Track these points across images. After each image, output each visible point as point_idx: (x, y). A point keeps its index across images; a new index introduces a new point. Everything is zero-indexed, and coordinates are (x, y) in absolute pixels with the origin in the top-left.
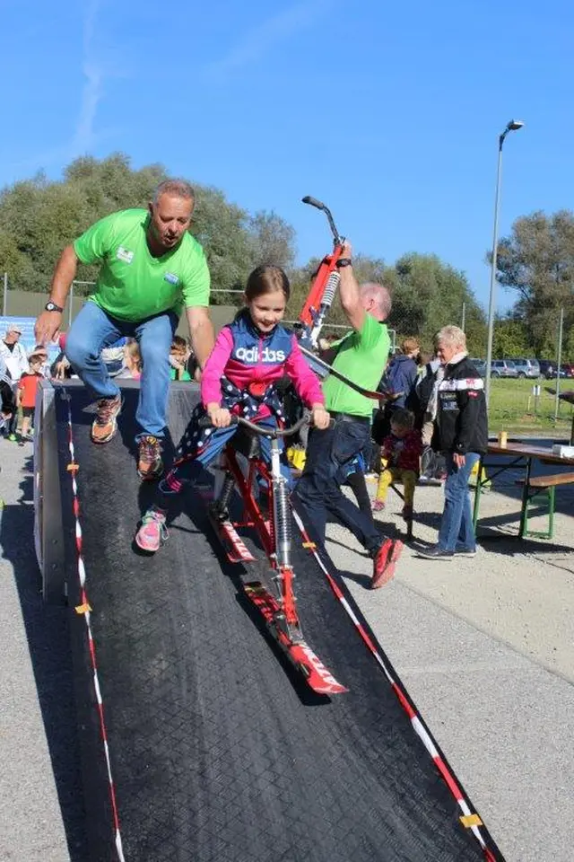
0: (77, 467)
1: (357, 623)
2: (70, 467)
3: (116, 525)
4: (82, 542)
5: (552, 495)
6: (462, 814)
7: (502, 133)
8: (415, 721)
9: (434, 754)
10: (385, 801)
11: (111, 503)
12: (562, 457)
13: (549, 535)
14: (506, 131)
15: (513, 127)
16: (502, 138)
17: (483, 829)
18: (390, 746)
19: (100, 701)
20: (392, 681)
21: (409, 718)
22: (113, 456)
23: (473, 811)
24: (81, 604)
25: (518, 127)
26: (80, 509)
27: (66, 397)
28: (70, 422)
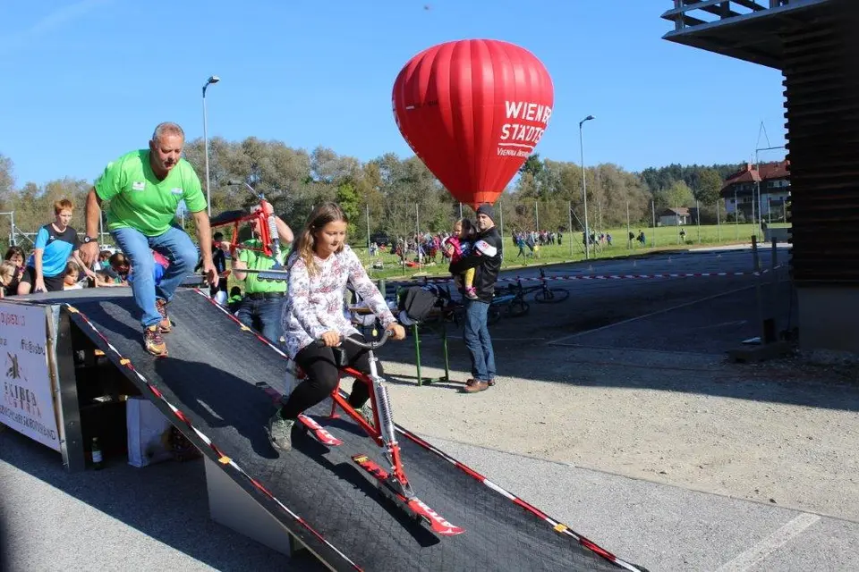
0: (127, 361)
2: (123, 362)
6: (553, 526)
7: (204, 85)
8: (486, 482)
9: (513, 498)
10: (510, 531)
14: (207, 84)
15: (212, 81)
17: (569, 529)
18: (485, 499)
19: (297, 518)
20: (454, 462)
21: (482, 482)
23: (558, 523)
24: (220, 457)
25: (216, 81)
27: (73, 310)
28: (94, 329)
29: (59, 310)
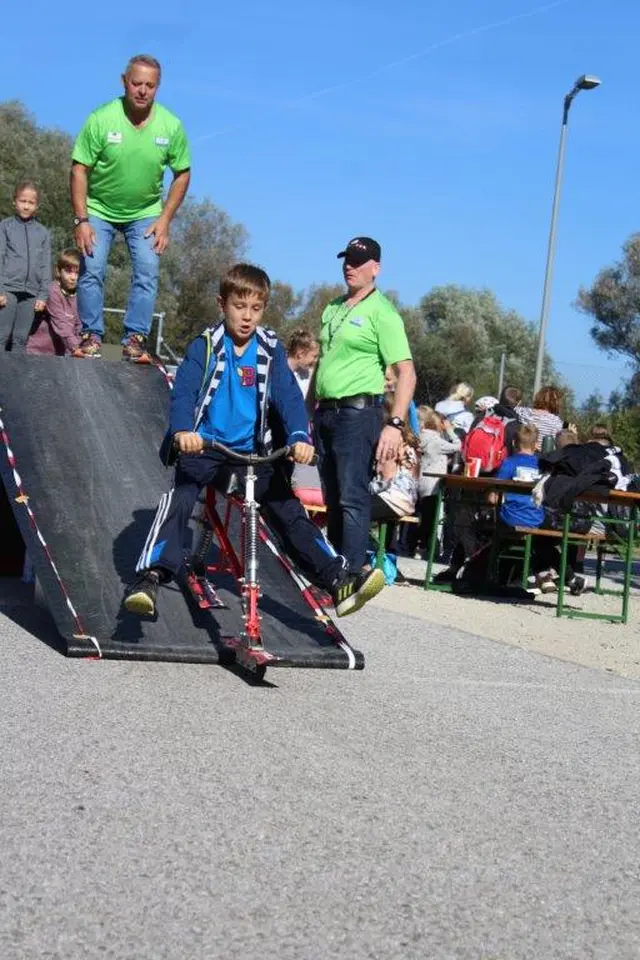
4: (14, 461)
6: (317, 615)
7: (568, 93)
15: (584, 85)
16: (568, 102)
17: (330, 621)
23: (326, 615)
24: (19, 497)
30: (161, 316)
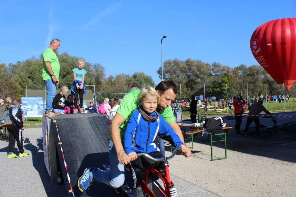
0: (61, 143)
1: (158, 186)
2: (59, 143)
3: (77, 161)
4: (67, 168)
5: (192, 137)
7: (162, 39)
11: (74, 154)
12: (195, 126)
13: (192, 148)
14: (163, 39)
15: (164, 37)
16: (162, 40)
22: (72, 139)
24: (70, 189)
25: (165, 37)
26: (65, 157)
27: (54, 121)
28: (57, 129)
29: (50, 121)
30: (95, 85)
